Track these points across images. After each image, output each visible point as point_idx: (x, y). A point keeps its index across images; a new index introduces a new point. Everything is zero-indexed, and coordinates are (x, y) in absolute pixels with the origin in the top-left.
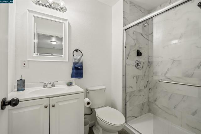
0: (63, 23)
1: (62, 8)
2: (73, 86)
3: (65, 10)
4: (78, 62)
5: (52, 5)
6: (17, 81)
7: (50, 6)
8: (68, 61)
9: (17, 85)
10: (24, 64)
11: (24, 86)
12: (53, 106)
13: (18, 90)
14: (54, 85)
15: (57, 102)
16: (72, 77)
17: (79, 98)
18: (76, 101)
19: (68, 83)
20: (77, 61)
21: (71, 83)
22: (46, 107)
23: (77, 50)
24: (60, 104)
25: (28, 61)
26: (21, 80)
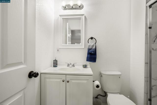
0: (80, 18)
1: (80, 7)
2: (88, 68)
3: (83, 7)
4: (92, 48)
5: (74, 6)
6: (54, 60)
7: (72, 8)
8: (84, 48)
9: (54, 63)
10: (58, 50)
11: (57, 64)
12: (68, 82)
13: (54, 67)
14: (74, 66)
15: (70, 79)
16: (87, 60)
17: (88, 80)
18: (85, 82)
19: (84, 65)
20: (90, 47)
21: (86, 65)
22: (63, 81)
23: (92, 38)
24: (73, 81)
25: (60, 48)
26: (55, 60)
